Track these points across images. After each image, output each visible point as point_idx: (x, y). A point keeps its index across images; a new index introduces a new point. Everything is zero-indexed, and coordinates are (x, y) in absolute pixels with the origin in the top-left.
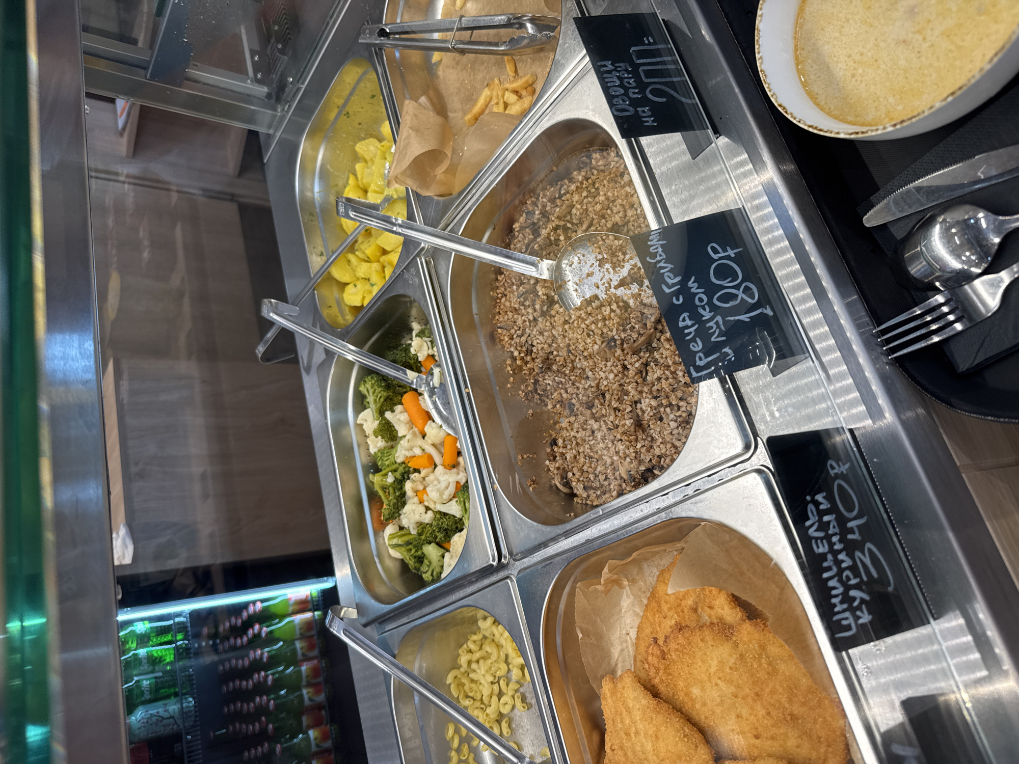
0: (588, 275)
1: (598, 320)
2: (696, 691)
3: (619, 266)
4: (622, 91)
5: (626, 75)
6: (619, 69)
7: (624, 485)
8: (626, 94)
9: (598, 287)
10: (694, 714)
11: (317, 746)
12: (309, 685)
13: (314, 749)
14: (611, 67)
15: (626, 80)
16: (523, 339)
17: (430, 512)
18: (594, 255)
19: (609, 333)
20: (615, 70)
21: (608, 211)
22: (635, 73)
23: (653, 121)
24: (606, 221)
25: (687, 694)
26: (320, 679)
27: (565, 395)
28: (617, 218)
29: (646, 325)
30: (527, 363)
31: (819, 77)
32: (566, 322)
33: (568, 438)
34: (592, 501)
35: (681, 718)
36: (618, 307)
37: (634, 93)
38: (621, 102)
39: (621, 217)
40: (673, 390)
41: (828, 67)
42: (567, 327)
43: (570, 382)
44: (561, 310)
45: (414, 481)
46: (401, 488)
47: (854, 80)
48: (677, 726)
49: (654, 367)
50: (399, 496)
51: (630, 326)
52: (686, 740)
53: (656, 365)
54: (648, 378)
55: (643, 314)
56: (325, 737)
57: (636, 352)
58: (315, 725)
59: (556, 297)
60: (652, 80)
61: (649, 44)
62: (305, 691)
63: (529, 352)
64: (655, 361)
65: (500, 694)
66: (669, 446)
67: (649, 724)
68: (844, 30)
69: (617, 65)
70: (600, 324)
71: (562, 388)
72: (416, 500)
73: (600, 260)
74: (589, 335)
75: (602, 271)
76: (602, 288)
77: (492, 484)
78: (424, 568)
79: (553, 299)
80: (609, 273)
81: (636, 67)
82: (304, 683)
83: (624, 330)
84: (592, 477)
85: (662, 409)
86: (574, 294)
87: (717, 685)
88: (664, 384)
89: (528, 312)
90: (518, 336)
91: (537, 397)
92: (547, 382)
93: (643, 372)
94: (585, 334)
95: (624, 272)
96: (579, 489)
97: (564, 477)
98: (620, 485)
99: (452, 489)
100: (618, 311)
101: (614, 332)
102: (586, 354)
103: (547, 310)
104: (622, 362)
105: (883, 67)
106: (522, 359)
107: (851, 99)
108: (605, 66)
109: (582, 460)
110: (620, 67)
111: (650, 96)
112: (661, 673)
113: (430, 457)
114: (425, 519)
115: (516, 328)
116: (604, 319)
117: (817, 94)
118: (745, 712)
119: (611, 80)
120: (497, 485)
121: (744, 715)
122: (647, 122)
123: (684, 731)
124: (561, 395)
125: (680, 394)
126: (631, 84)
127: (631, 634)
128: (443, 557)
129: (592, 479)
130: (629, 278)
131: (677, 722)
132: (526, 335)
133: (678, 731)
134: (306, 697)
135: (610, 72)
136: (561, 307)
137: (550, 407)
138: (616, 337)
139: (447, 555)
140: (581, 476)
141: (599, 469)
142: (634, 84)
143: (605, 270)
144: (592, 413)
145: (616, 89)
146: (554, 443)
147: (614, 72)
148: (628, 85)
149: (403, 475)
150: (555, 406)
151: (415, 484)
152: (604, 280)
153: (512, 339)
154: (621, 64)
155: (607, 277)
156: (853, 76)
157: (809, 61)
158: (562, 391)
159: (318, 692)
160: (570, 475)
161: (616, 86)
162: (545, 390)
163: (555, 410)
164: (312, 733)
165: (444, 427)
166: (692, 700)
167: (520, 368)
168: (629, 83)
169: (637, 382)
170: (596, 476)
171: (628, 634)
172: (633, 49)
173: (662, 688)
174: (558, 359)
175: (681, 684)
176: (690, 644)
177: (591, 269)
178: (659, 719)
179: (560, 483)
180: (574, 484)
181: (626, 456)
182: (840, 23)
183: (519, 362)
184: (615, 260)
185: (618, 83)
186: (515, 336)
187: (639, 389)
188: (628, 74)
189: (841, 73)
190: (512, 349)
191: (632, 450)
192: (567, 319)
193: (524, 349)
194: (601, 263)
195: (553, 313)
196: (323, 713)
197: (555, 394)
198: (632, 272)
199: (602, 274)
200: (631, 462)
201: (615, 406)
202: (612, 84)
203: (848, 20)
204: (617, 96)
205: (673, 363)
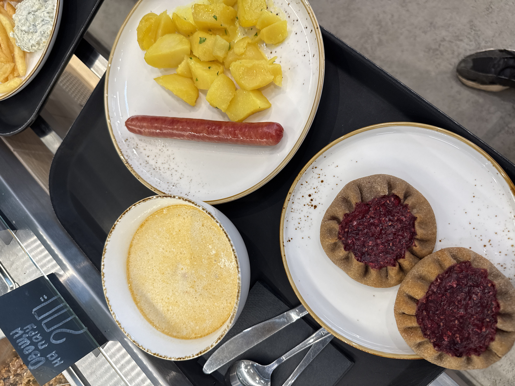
4: (33, 347)
5: (33, 333)
6: (27, 331)
8: (37, 349)
14: (21, 332)
15: (34, 337)
20: (25, 333)
22: (40, 330)
23: (60, 361)
31: (151, 311)
37: (42, 345)
38: (34, 357)
41: (153, 305)
47: (169, 312)
60: (53, 328)
61: (45, 300)
68: (154, 285)
69: (25, 328)
81: (39, 323)
105: (181, 305)
107: (172, 323)
108: (17, 333)
110: (28, 328)
111: (54, 342)
117: (153, 320)
119: (23, 342)
122: (56, 363)
126: (38, 339)
135: (21, 337)
142: (40, 338)
145: (28, 348)
147: (24, 336)
148: (37, 341)
154: (28, 326)
156: (168, 310)
157: (142, 302)
161: (28, 346)
168: (37, 339)
172: (34, 310)
182: (151, 281)
185: (29, 342)
188: (35, 332)
189: (162, 309)
202: (24, 345)
203: (155, 280)
204: (30, 354)
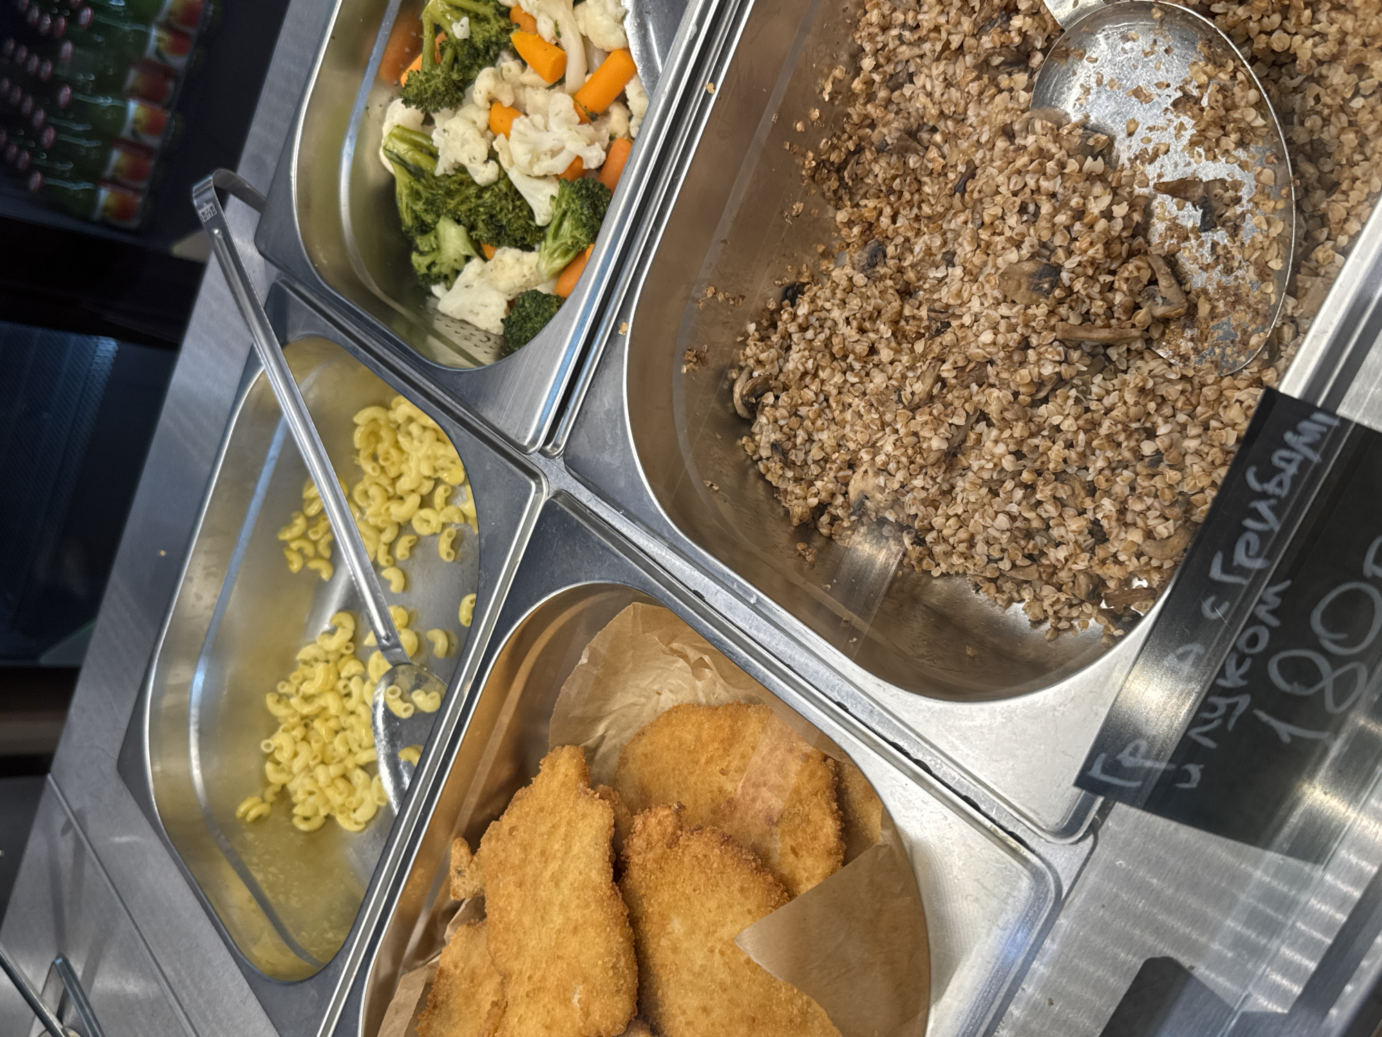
0: (1137, 93)
1: (1065, 204)
2: (677, 926)
3: (1208, 150)
7: (840, 500)
9: (1130, 134)
10: (651, 947)
11: (134, 133)
12: (167, 27)
13: (126, 133)
16: (905, 52)
17: (492, 166)
18: (1186, 73)
19: (1060, 252)
21: (1308, 13)
24: (1281, 27)
25: (664, 917)
26: (192, 31)
27: (885, 221)
28: (1305, 49)
29: (1137, 307)
30: (870, 98)
32: (1008, 132)
33: (823, 314)
34: (768, 470)
35: (628, 939)
36: (1126, 218)
39: (1314, 55)
40: (1060, 476)
42: (1001, 144)
43: (915, 210)
44: (1024, 97)
45: (499, 77)
46: (470, 68)
48: (615, 947)
49: (1071, 402)
50: (454, 82)
51: (1109, 278)
52: (611, 973)
53: (1077, 401)
54: (1043, 410)
55: (1153, 281)
56: (153, 127)
57: (1069, 343)
58: (147, 97)
59: (1037, 59)
62: (155, 33)
63: (894, 84)
64: (1083, 392)
65: (426, 502)
66: (963, 534)
67: (578, 906)
70: (1062, 218)
71: (892, 206)
72: (482, 118)
73: (1187, 96)
74: (1023, 209)
75: (1169, 116)
76: (1136, 145)
77: (623, 314)
78: (423, 242)
79: (1028, 56)
80: (1178, 136)
82: (161, 17)
83: (1093, 279)
84: (801, 436)
85: (1009, 485)
86: (1076, 91)
87: (712, 951)
88: (1057, 452)
89: (959, 23)
90: (900, 37)
91: (834, 184)
92: (876, 169)
93: (1043, 390)
94: (1018, 200)
95: (1209, 170)
96: (765, 433)
97: (757, 392)
98: (833, 495)
99: (559, 165)
100: (1118, 225)
101: (1070, 264)
102: (984, 235)
103: (997, 67)
104: (1027, 332)
106: (870, 83)
109: (809, 395)
112: (651, 855)
113: (563, 62)
114: (477, 172)
115: (910, 22)
116: (1079, 214)
118: (717, 1013)
120: (627, 328)
121: (714, 1015)
123: (618, 961)
124: (880, 213)
125: (1063, 493)
127: (662, 697)
128: (468, 259)
129: (799, 441)
130: (1200, 191)
131: (618, 940)
132: (917, 51)
133: (610, 953)
134: (152, 43)
136: (1027, 89)
137: (841, 216)
138: (1065, 276)
139: (476, 262)
140: (784, 418)
141: (824, 436)
143: (1176, 122)
144: (900, 313)
146: (792, 293)
149: (488, 45)
150: (850, 224)
151: (500, 86)
152: (1154, 136)
153: (885, 29)
155: (1167, 137)
158: (888, 211)
159: (177, 49)
160: (769, 398)
162: (857, 179)
163: (844, 232)
164: (134, 108)
165: (630, 25)
166: (663, 927)
167: (852, 97)
169: (1016, 394)
170: (810, 440)
171: (659, 694)
173: (636, 874)
174: (933, 153)
175: (665, 896)
176: (722, 873)
177: (1153, 90)
178: (597, 915)
179: (742, 396)
180: (763, 420)
181: (883, 470)
183: (857, 85)
184: (1213, 133)
186: (894, 32)
187: (1008, 415)
190: (868, 47)
191: (900, 476)
192: (1017, 127)
193: (889, 69)
194: (1185, 102)
195: (1004, 81)
196: (171, 85)
197: (871, 203)
198: (1219, 191)
199: (1161, 122)
200: (882, 489)
201: (944, 375)
205: (1108, 436)
